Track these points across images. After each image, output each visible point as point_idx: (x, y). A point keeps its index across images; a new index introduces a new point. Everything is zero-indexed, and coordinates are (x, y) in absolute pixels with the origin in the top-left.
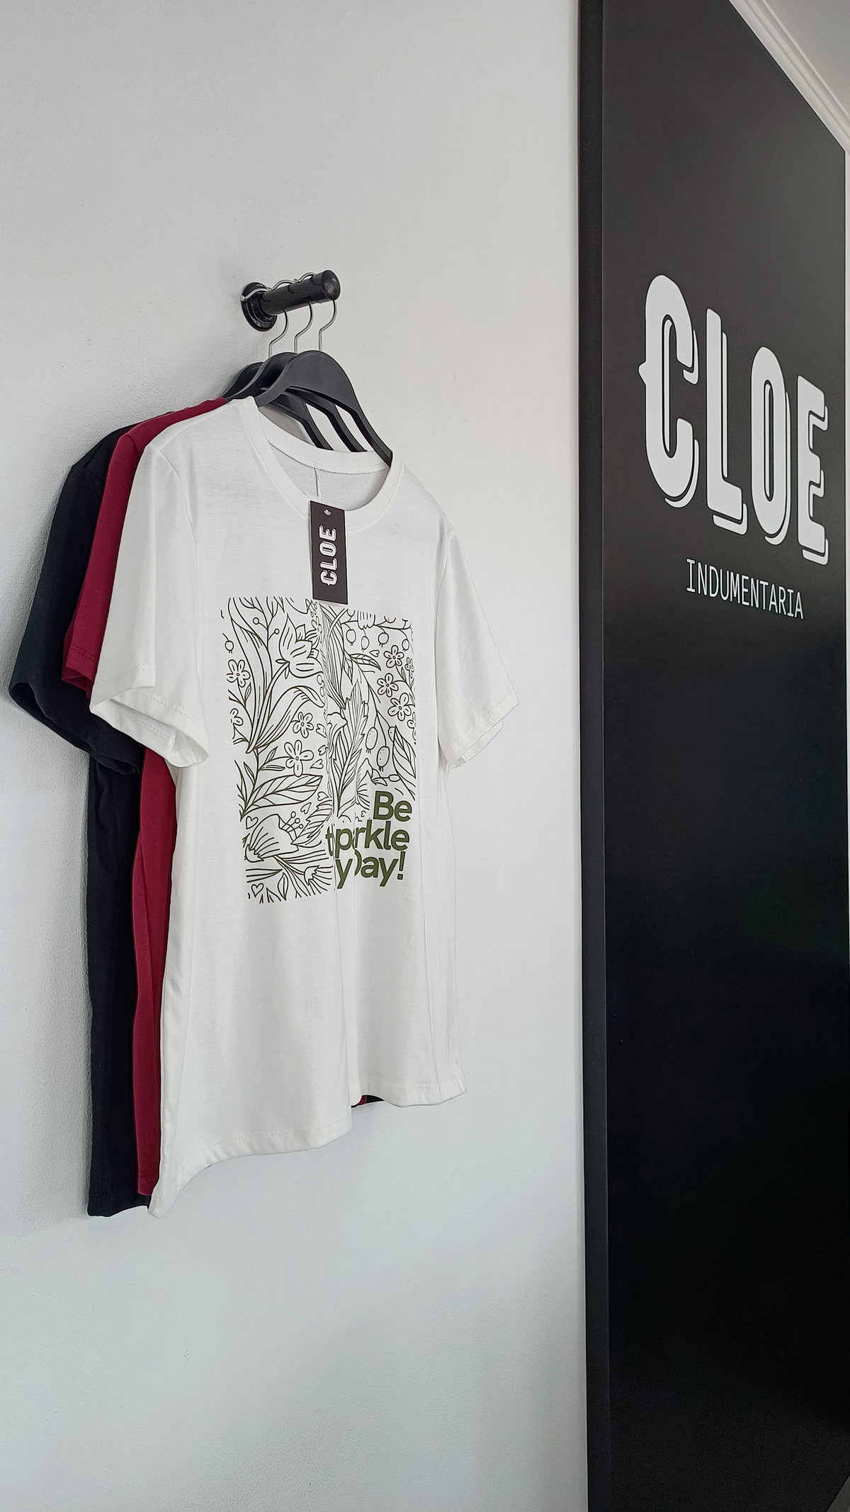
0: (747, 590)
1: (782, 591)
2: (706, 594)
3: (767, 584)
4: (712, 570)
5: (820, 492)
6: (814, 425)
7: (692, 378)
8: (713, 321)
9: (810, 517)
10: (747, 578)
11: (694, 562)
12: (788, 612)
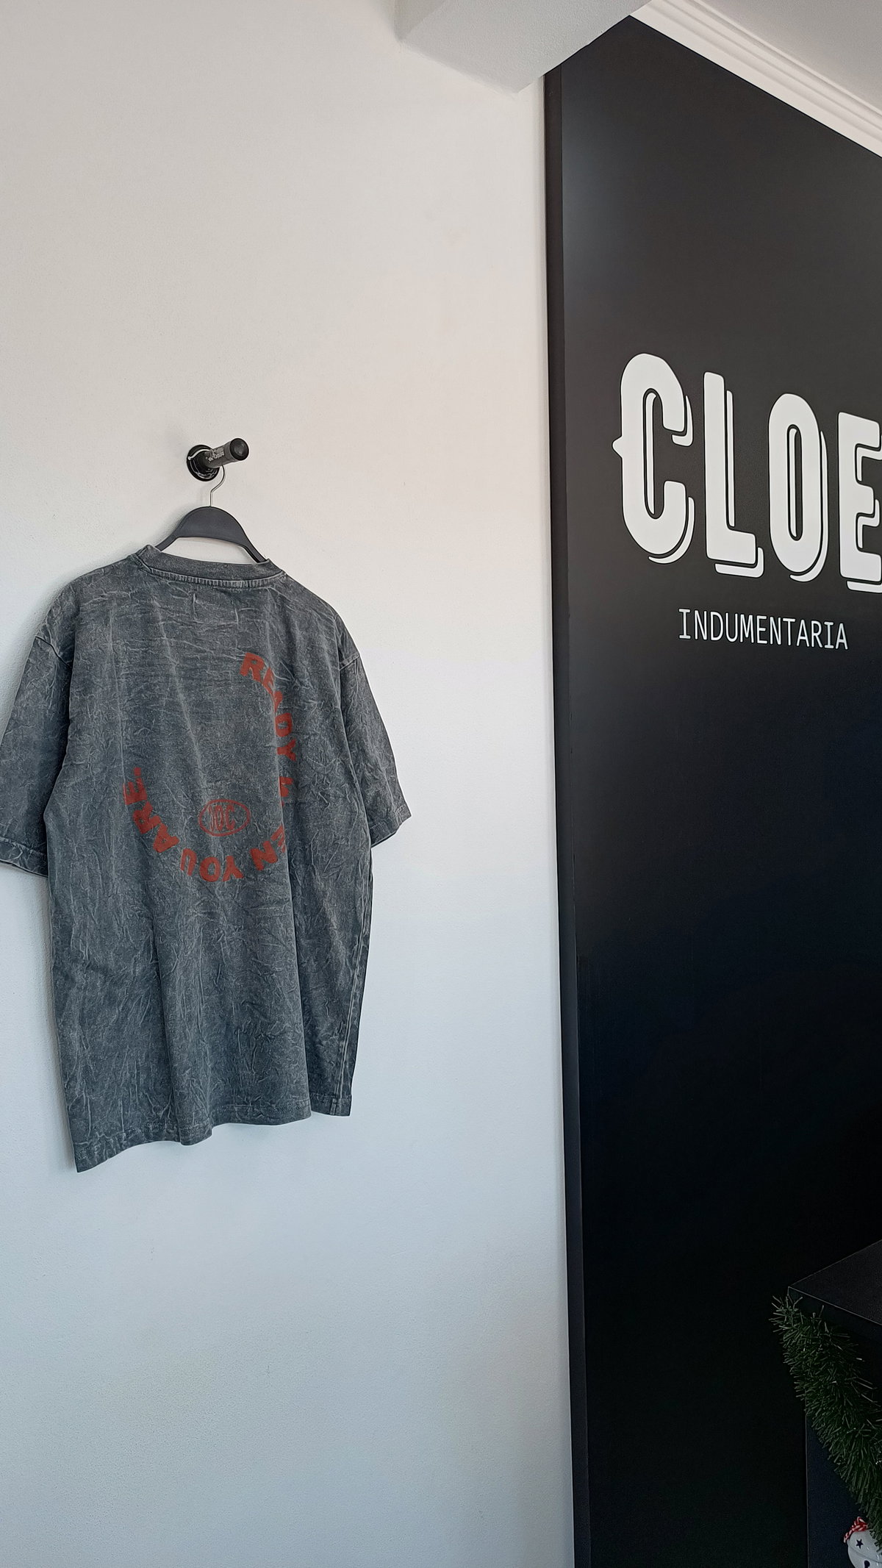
0: (764, 630)
1: (814, 624)
2: (705, 638)
3: (794, 620)
4: (714, 616)
5: (875, 522)
6: (863, 457)
7: (686, 441)
8: (713, 384)
9: (859, 548)
10: (765, 618)
11: (689, 611)
12: (824, 643)
